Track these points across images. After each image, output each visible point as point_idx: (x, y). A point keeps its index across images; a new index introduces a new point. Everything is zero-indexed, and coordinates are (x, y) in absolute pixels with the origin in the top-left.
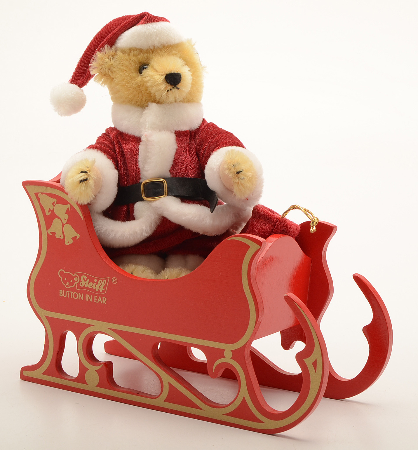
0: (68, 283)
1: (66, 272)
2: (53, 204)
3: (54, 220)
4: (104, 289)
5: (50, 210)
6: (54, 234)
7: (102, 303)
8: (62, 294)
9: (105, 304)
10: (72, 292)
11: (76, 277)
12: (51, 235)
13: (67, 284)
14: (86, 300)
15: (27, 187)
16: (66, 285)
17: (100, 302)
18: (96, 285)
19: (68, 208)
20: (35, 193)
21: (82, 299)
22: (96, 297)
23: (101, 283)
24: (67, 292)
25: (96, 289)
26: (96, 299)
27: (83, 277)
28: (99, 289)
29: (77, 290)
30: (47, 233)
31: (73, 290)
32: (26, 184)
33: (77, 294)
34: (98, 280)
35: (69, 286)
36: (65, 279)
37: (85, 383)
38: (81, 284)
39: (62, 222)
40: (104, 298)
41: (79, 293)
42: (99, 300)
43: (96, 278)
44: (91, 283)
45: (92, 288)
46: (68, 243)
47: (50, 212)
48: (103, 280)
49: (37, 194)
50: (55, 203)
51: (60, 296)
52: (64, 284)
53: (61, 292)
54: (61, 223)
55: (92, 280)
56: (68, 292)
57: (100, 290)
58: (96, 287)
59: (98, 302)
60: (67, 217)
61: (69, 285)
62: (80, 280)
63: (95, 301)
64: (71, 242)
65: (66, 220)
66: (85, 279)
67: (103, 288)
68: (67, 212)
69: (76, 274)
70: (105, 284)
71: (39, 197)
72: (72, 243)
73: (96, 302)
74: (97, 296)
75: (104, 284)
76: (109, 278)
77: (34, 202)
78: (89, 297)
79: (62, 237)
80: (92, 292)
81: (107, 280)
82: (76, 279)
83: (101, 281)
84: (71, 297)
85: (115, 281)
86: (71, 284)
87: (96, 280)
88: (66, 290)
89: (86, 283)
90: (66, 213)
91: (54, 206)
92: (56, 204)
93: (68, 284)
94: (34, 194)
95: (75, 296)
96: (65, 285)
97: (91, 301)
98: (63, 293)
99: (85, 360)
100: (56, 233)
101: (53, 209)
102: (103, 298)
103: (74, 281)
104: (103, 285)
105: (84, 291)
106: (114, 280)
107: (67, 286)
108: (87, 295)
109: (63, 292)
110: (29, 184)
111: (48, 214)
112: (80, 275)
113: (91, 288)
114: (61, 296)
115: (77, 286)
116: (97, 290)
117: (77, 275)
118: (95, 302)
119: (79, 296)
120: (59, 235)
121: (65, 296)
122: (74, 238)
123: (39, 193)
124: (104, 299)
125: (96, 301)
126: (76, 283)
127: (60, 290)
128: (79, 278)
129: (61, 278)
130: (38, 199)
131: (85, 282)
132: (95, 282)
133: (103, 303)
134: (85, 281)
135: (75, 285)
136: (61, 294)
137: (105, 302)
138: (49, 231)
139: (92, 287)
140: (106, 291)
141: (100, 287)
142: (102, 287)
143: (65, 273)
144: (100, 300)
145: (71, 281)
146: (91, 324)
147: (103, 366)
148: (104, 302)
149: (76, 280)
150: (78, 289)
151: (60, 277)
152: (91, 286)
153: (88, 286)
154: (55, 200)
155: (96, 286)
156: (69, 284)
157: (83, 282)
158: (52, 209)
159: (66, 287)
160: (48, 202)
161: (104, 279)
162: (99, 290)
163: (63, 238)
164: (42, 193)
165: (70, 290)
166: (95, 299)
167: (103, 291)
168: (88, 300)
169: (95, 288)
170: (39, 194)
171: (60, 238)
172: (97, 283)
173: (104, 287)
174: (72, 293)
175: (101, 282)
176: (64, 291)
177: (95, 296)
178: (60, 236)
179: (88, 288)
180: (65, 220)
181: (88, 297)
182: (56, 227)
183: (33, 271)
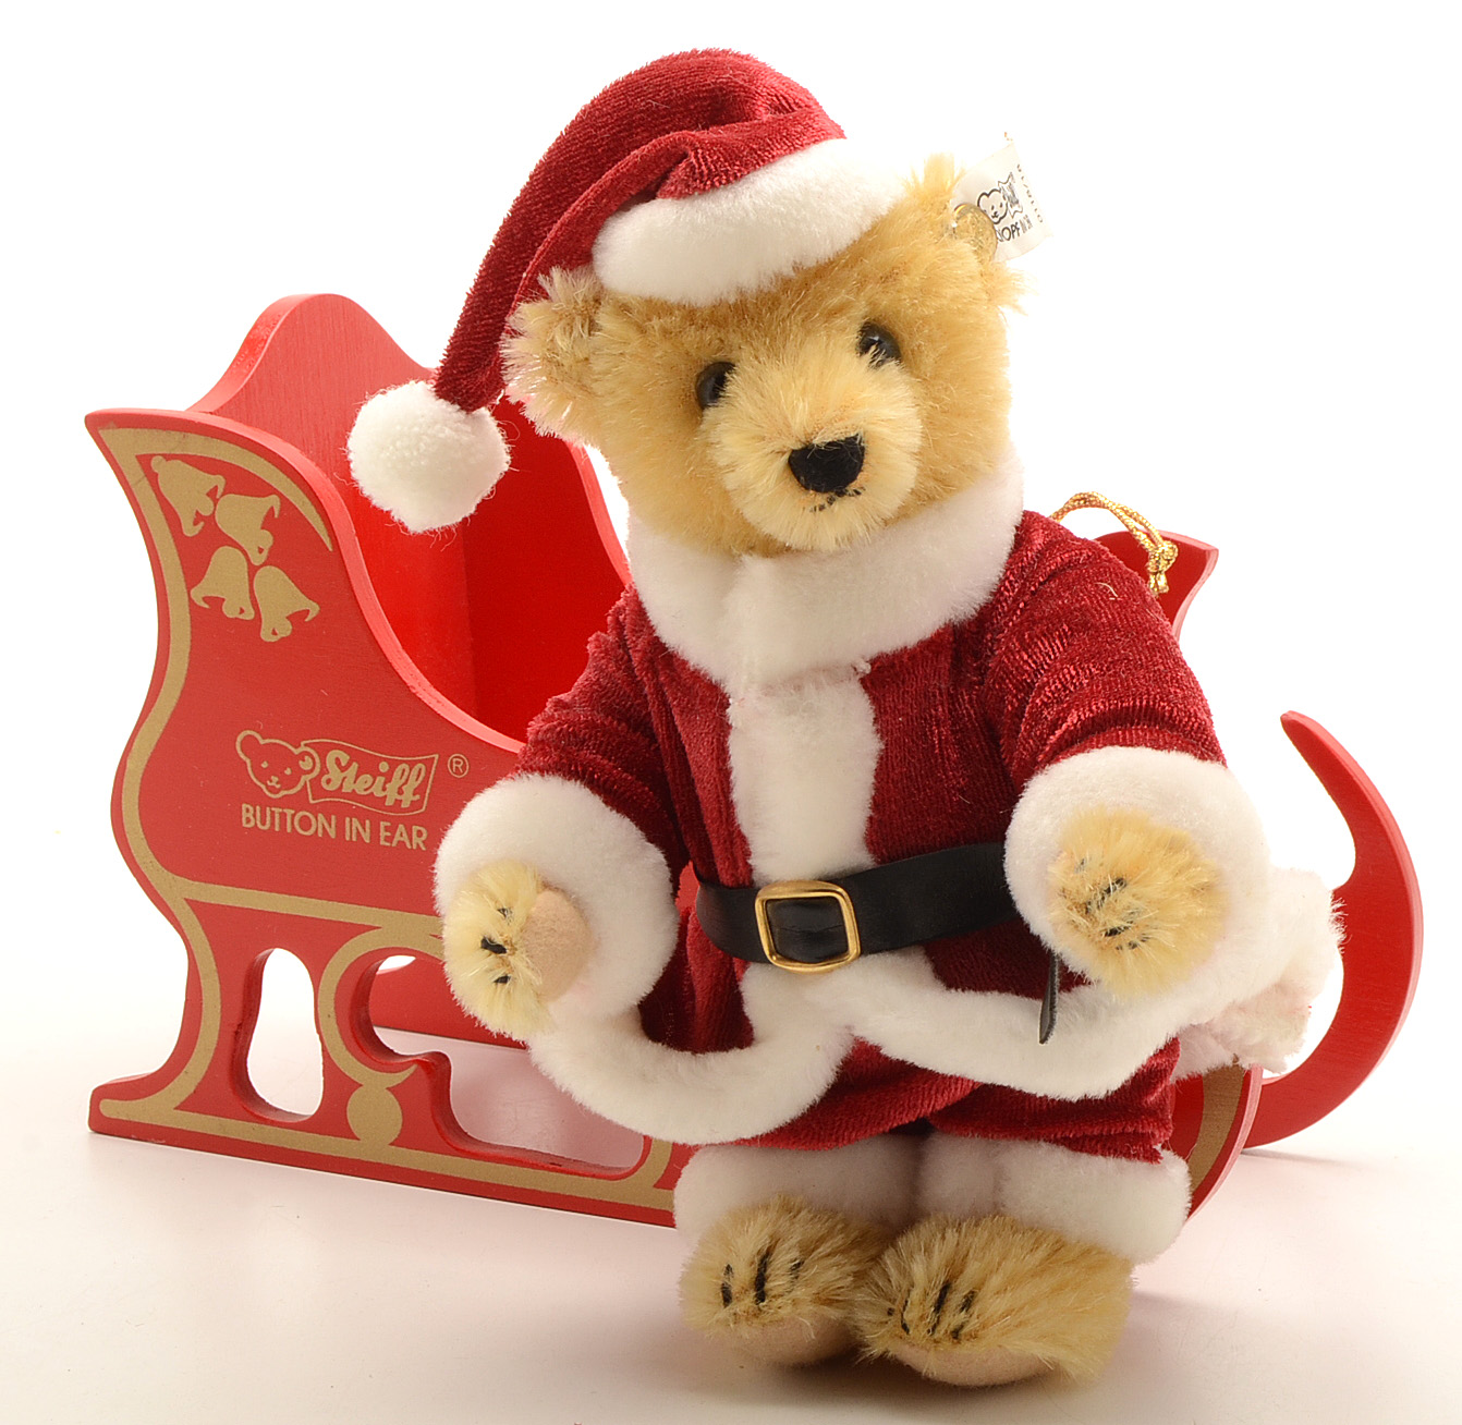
0: (275, 779)
1: (268, 741)
2: (212, 494)
3: (216, 553)
4: (418, 797)
5: (198, 518)
6: (216, 602)
7: (409, 846)
8: (252, 818)
9: (424, 849)
10: (293, 812)
11: (306, 757)
12: (206, 606)
13: (271, 781)
14: (348, 839)
15: (103, 433)
16: (266, 785)
17: (401, 843)
18: (385, 783)
19: (272, 509)
20: (137, 457)
21: (332, 833)
22: (386, 827)
23: (405, 778)
24: (273, 813)
25: (386, 796)
26: (389, 834)
27: (332, 756)
28: (399, 797)
29: (312, 802)
30: (190, 599)
31: (298, 802)
32: (98, 424)
33: (313, 820)
34: (393, 765)
35: (278, 791)
36: (265, 765)
37: (350, 1135)
38: (329, 781)
39: (248, 560)
40: (418, 828)
41: (320, 816)
42: (397, 838)
43: (385, 760)
44: (368, 777)
45: (372, 793)
46: (274, 633)
47: (202, 524)
48: (412, 765)
49: (145, 461)
50: (220, 490)
51: (245, 825)
52: (259, 783)
53: (248, 810)
54: (245, 564)
55: (368, 767)
56: (277, 810)
57: (401, 801)
58: (384, 789)
59: (394, 844)
60: (267, 540)
61: (278, 786)
62: (321, 769)
63: (382, 839)
64: (286, 630)
65: (265, 553)
66: (343, 764)
67: (414, 795)
68: (269, 522)
69: (306, 745)
70: (421, 779)
71: (156, 471)
72: (289, 633)
73: (388, 844)
74: (389, 824)
75: (417, 780)
76: (436, 756)
77: (133, 489)
78: (357, 829)
79: (250, 615)
80: (371, 809)
81: (428, 763)
82: (306, 765)
83: (404, 770)
84: (289, 830)
85: (459, 766)
86: (288, 783)
87: (384, 767)
88: (265, 803)
89: (343, 780)
90: (262, 528)
91: (216, 502)
92: (222, 495)
93: (273, 784)
94: (136, 461)
95: (305, 823)
96: (263, 787)
97: (368, 841)
98: (254, 816)
99: (347, 1052)
100: (223, 600)
101: (214, 513)
102: (415, 828)
103: (300, 772)
104: (414, 784)
105: (340, 806)
106: (454, 765)
107: (272, 790)
108: (351, 821)
109: (255, 811)
110: (112, 424)
111: (190, 530)
112: (323, 751)
113: (366, 793)
114: (249, 826)
115: (309, 790)
116: (389, 802)
117: (308, 749)
118: (382, 843)
119: (320, 824)
120: (235, 606)
121: (266, 827)
122: (297, 618)
123: (155, 455)
124: (420, 834)
125: (386, 840)
126: (305, 779)
127: (244, 806)
128: (317, 760)
129: (248, 761)
130: (153, 478)
131: (344, 775)
132: (382, 774)
133: (415, 847)
134: (343, 769)
135: (301, 783)
136: (248, 821)
137: (424, 842)
138: (198, 594)
139: (368, 792)
140: (425, 802)
141: (400, 792)
142: (408, 790)
143: (262, 742)
144: (401, 835)
145: (288, 772)
146: (366, 923)
147: (415, 1071)
148: (418, 845)
149: (309, 768)
150: (314, 799)
151: (242, 756)
152: (366, 786)
153: (353, 787)
154: (219, 481)
155: (387, 786)
156: (277, 783)
157: (334, 773)
158: (206, 513)
159: (267, 793)
160: (190, 491)
161: (420, 761)
162: (398, 802)
163: (252, 617)
164: (168, 457)
165: (285, 802)
166: (383, 834)
167: (415, 805)
168: (354, 839)
169: (382, 794)
170: (154, 458)
171: (241, 617)
172: (389, 777)
173: (419, 790)
174: (293, 816)
175: (406, 774)
176: (258, 808)
177: (383, 824)
178: (242, 611)
179: (353, 795)
180: (261, 550)
181: (354, 828)
182: (225, 578)
183: (137, 740)
